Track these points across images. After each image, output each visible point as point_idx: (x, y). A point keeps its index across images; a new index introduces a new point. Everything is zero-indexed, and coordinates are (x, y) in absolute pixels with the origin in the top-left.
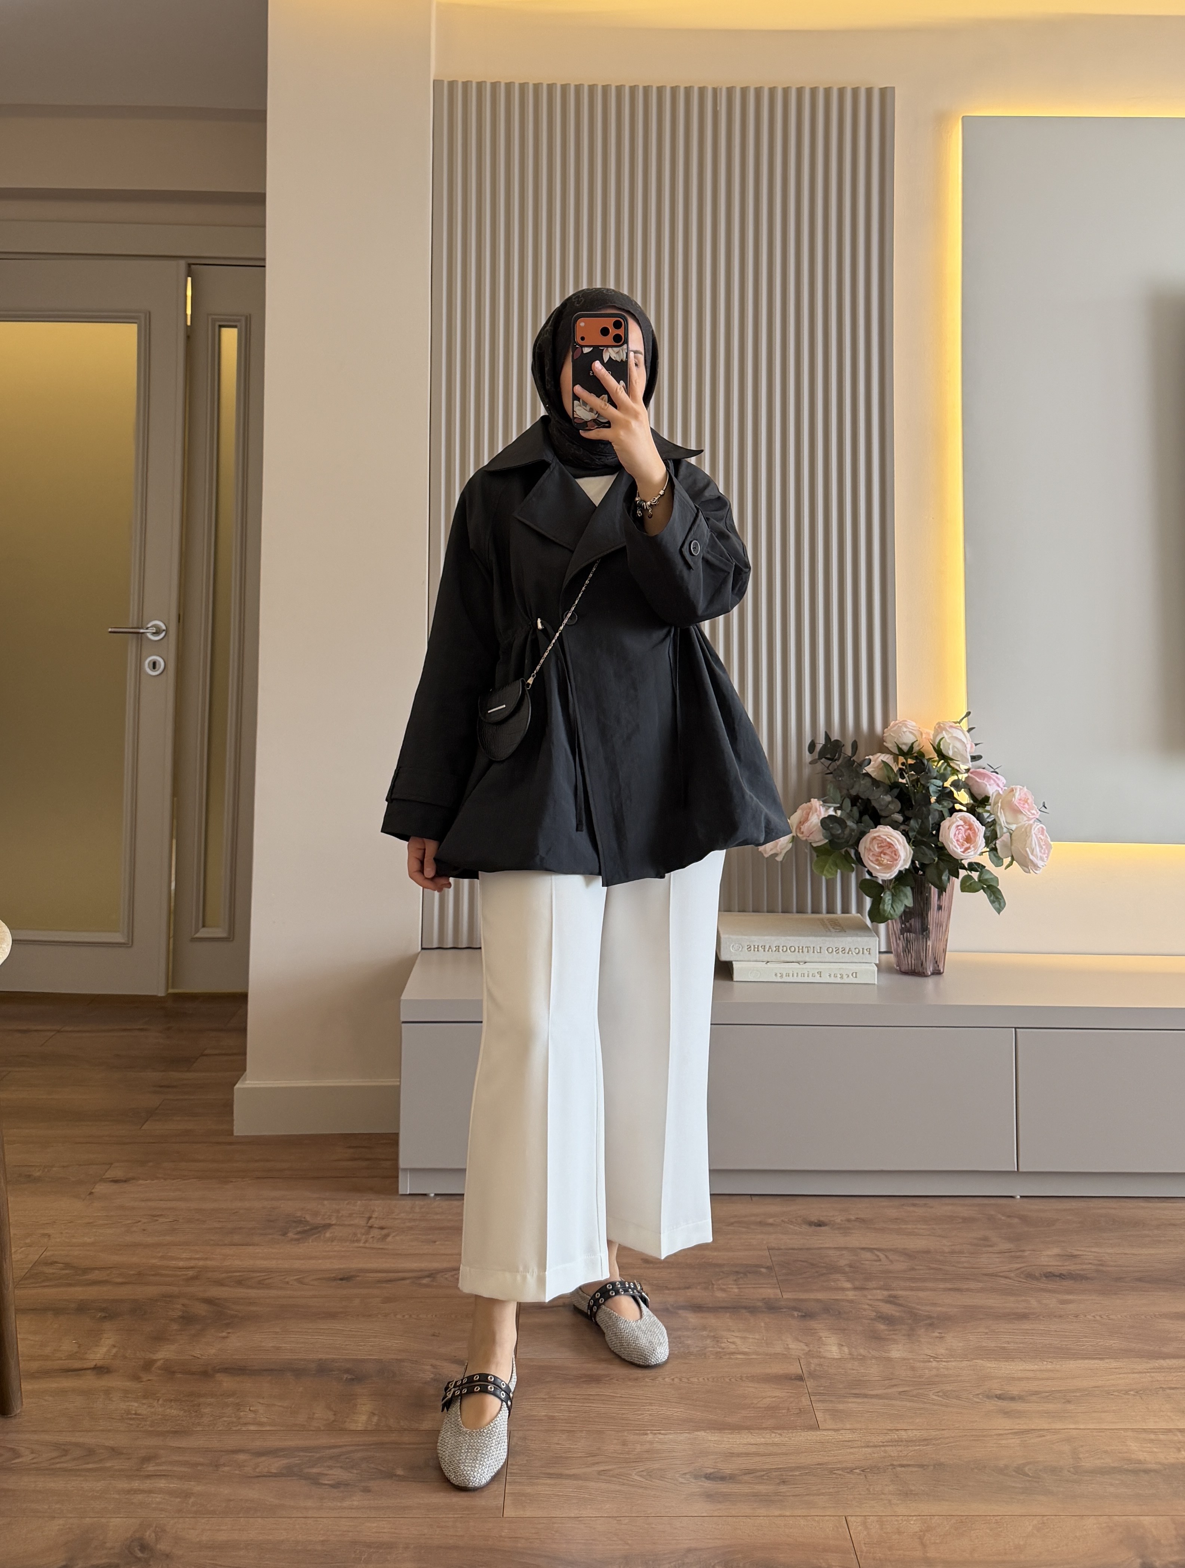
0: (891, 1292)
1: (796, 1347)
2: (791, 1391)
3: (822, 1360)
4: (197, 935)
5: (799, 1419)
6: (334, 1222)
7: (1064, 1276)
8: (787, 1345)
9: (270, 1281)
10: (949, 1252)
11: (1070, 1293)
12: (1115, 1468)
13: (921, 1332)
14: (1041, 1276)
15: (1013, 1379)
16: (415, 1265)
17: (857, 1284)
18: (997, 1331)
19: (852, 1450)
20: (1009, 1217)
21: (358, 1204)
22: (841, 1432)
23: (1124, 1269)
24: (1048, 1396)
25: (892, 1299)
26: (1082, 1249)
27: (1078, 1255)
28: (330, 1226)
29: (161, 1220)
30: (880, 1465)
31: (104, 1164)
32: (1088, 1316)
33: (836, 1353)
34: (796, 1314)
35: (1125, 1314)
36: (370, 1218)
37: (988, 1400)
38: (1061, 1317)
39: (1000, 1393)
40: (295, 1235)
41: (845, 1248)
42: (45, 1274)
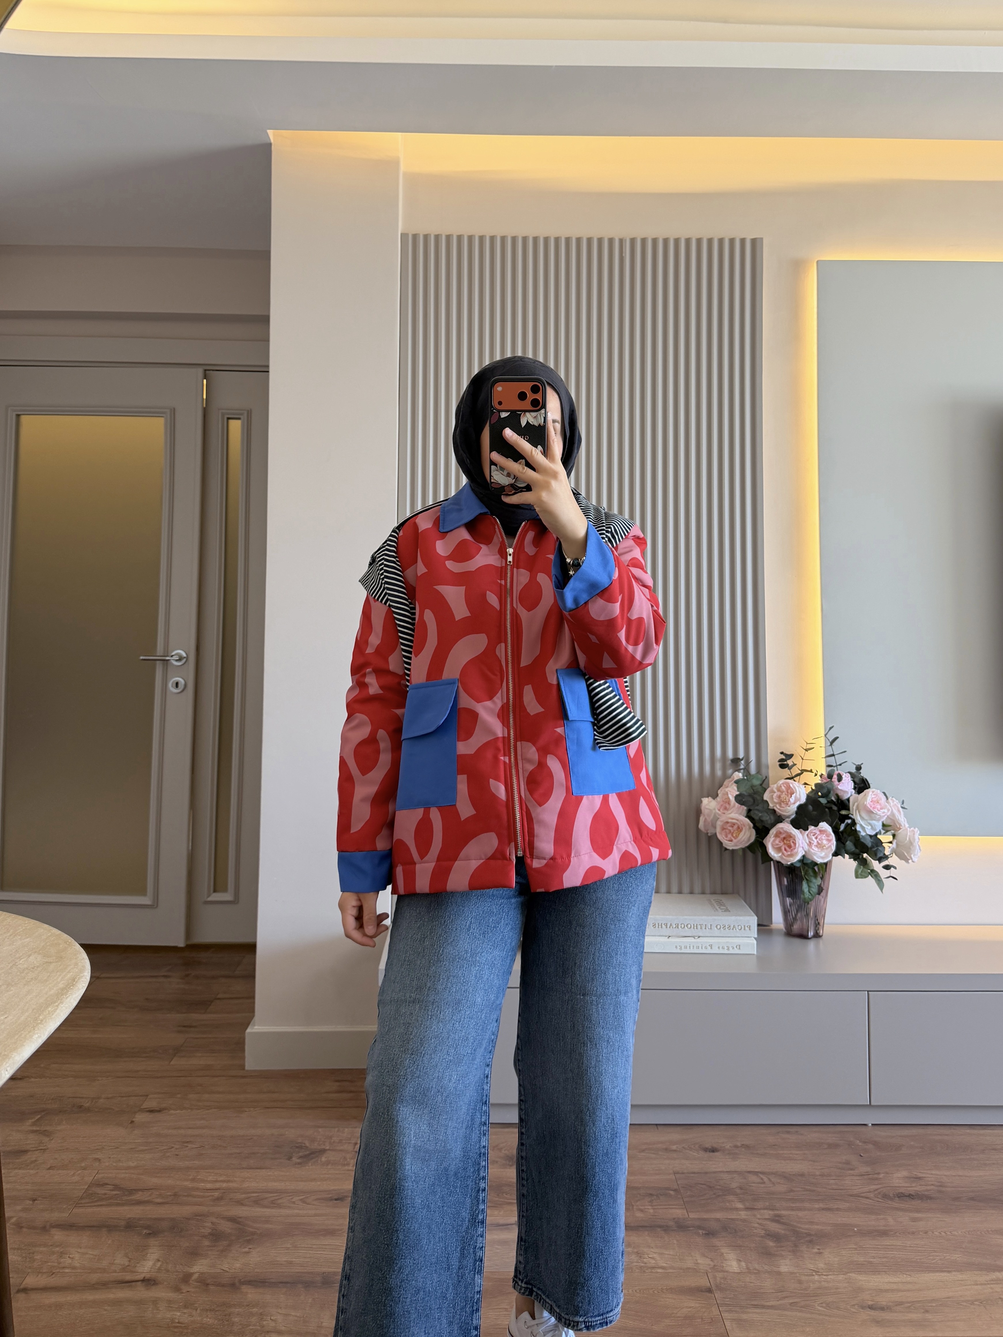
0: (776, 1212)
1: (704, 1262)
2: (703, 1302)
3: (726, 1273)
4: (210, 899)
5: (712, 1327)
6: (328, 1148)
7: (913, 1196)
8: (696, 1260)
9: (279, 1201)
10: (820, 1175)
11: (918, 1211)
13: (804, 1248)
14: (895, 1197)
15: (881, 1290)
17: (748, 1204)
18: (864, 1246)
20: (865, 1142)
21: (347, 1132)
23: (960, 1189)
24: (909, 1307)
25: (777, 1218)
26: (925, 1171)
27: (923, 1177)
28: (323, 1151)
29: (190, 1146)
31: (141, 1096)
32: (935, 1233)
33: (736, 1267)
34: (700, 1232)
35: (964, 1230)
37: (862, 1310)
38: (913, 1233)
39: (870, 1303)
40: (297, 1159)
41: (736, 1172)
42: (98, 1194)
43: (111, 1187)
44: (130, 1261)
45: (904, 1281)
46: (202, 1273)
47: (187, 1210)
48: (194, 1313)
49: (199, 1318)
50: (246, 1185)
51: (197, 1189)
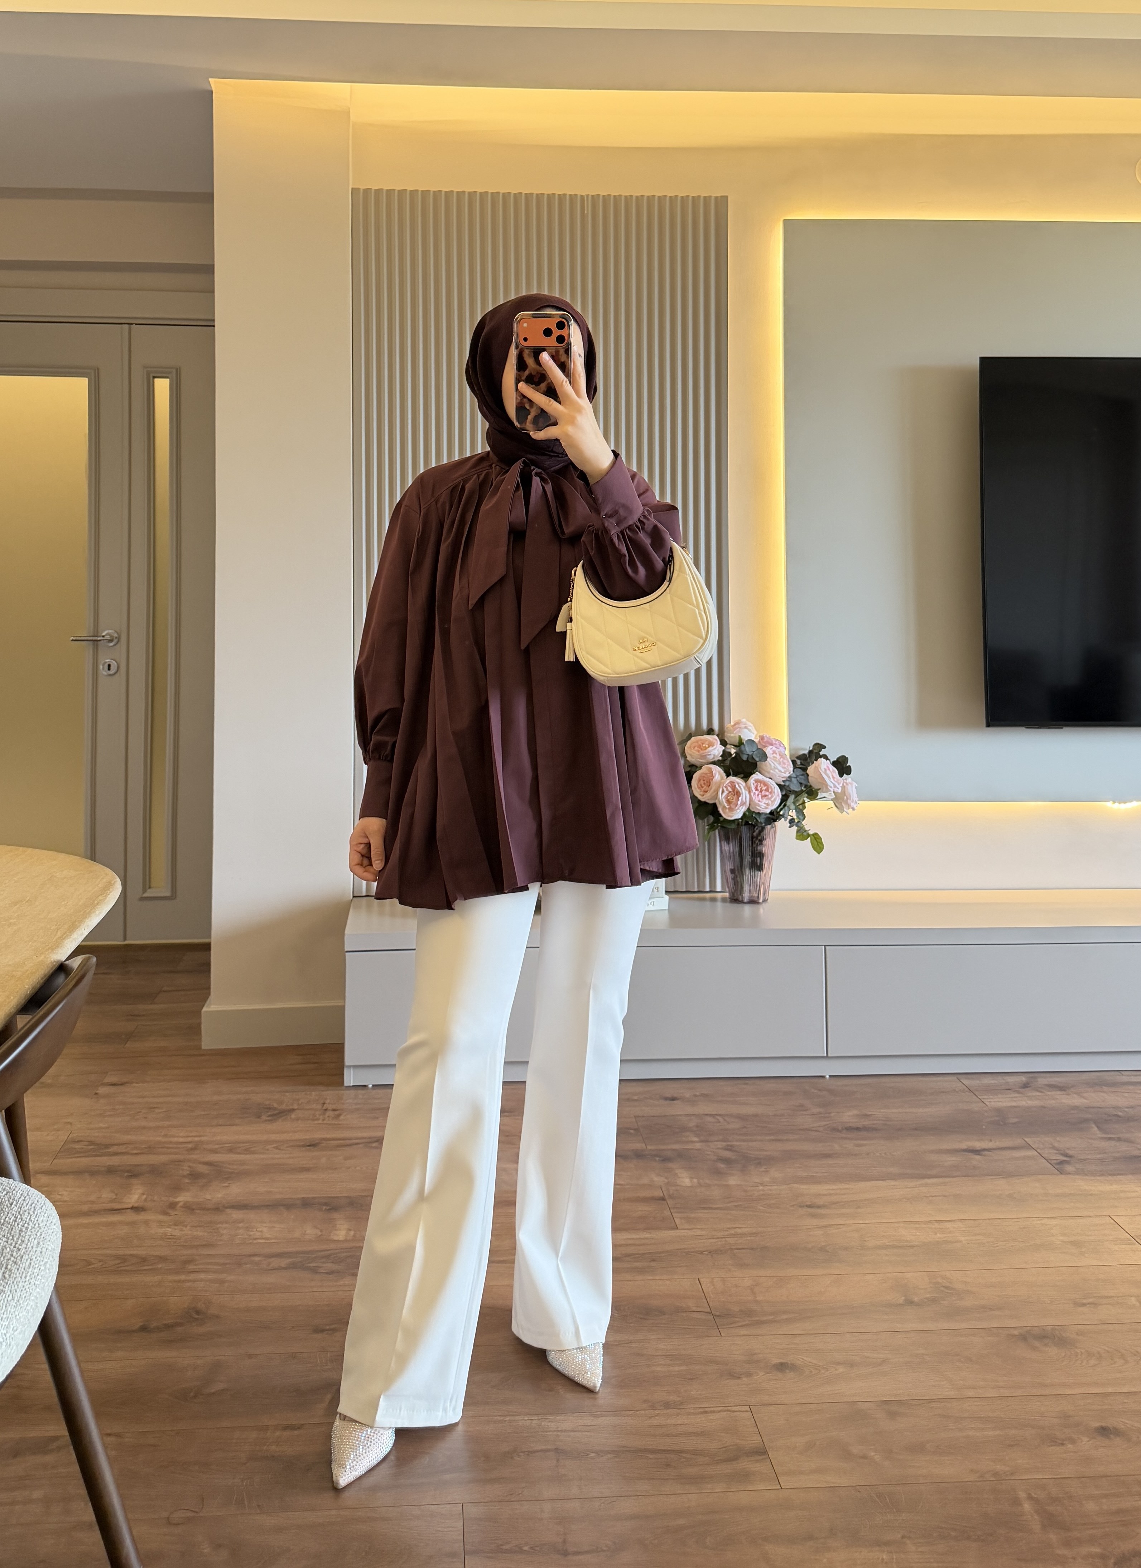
0: (728, 1143)
1: (659, 1180)
2: (656, 1206)
3: (678, 1187)
4: (145, 895)
5: (663, 1223)
6: (296, 1107)
7: (860, 1128)
8: (653, 1178)
9: (253, 1149)
10: (775, 1115)
11: (863, 1139)
12: (890, 1245)
13: (752, 1168)
14: (843, 1130)
15: (820, 1195)
16: (365, 1135)
17: (703, 1138)
18: (808, 1165)
19: (702, 1241)
20: (820, 1090)
21: (314, 1094)
22: (695, 1230)
23: (904, 1122)
24: (843, 1205)
25: (729, 1147)
26: (874, 1110)
27: (872, 1115)
28: (293, 1110)
29: (157, 1110)
30: (722, 1249)
31: (101, 1073)
32: (876, 1154)
33: (688, 1183)
34: (658, 1159)
35: (903, 1151)
36: (324, 1104)
37: (800, 1208)
38: (856, 1155)
39: (809, 1203)
40: (268, 1117)
41: (693, 1115)
42: (75, 1149)
43: (87, 1143)
44: (116, 1195)
45: (841, 1187)
46: (187, 1202)
47: (164, 1158)
48: (184, 1228)
49: (190, 1232)
50: (218, 1138)
51: (171, 1142)
